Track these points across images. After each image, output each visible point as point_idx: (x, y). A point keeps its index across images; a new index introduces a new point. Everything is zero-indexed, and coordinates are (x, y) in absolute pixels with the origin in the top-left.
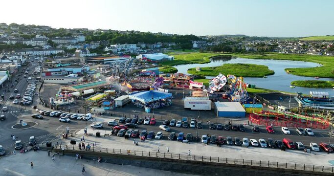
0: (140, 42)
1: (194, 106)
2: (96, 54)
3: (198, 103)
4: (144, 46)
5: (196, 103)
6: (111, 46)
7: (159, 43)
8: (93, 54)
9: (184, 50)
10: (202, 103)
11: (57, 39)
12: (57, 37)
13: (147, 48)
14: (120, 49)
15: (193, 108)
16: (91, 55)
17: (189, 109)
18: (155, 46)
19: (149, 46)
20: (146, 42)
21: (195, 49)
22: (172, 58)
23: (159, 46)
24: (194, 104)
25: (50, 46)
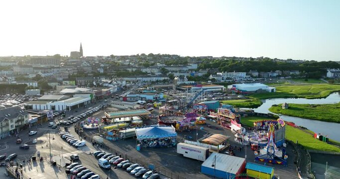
0: (252, 70)
1: (186, 152)
2: (194, 82)
3: (191, 150)
4: (256, 74)
5: (189, 149)
6: (218, 73)
7: (277, 71)
8: (191, 82)
9: (306, 80)
10: (195, 151)
11: (172, 67)
12: (172, 65)
13: (259, 76)
14: (225, 77)
15: (185, 155)
16: (189, 82)
17: (182, 155)
18: (270, 74)
19: (262, 74)
20: (260, 70)
21: (327, 79)
22: (273, 90)
23: (275, 75)
24: (187, 151)
25: (160, 73)
